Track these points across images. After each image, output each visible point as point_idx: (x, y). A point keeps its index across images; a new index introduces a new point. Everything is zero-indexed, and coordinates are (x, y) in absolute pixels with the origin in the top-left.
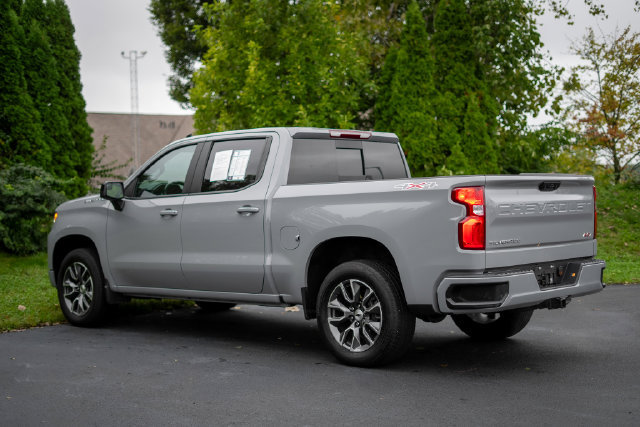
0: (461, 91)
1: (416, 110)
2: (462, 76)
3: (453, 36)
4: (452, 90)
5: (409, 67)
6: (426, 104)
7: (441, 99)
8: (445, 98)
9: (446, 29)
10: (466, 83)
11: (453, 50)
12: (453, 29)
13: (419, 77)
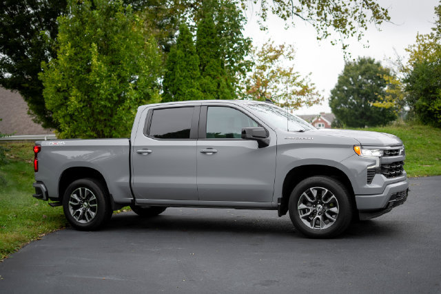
0: (215, 76)
1: (191, 87)
2: (215, 67)
3: (209, 43)
4: (210, 75)
5: (185, 61)
6: (197, 84)
7: (205, 81)
8: (207, 80)
9: (204, 38)
10: (218, 71)
11: (209, 51)
12: (209, 39)
13: (191, 67)
